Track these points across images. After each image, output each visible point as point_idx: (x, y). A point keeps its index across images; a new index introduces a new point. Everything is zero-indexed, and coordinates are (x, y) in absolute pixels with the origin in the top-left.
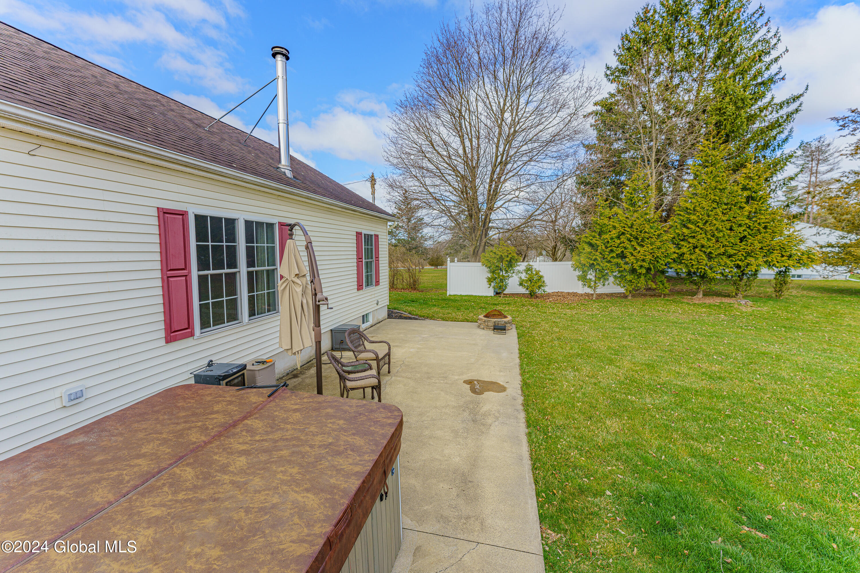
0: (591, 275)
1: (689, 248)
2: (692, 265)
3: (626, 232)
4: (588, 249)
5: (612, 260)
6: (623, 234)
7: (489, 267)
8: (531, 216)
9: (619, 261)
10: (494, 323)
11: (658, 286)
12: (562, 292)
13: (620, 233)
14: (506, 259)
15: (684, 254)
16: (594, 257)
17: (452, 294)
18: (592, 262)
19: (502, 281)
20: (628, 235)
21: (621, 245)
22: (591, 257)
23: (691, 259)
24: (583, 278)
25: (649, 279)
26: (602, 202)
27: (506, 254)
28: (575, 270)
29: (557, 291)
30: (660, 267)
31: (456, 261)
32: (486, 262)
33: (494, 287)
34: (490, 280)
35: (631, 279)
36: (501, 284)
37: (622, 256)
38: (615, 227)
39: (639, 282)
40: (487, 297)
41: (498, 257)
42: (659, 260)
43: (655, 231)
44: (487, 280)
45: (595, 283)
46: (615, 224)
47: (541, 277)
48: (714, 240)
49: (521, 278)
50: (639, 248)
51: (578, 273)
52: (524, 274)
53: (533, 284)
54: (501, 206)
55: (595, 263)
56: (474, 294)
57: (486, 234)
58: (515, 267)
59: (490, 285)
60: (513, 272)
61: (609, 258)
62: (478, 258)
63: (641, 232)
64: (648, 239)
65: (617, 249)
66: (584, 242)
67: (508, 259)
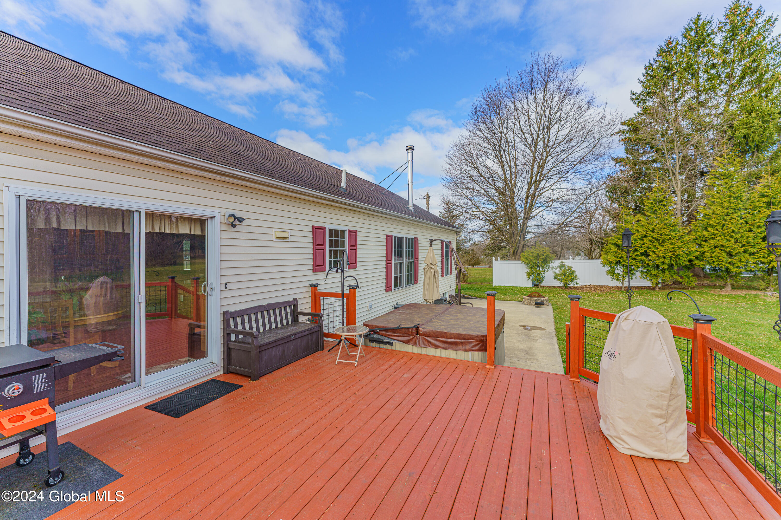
0: (619, 270)
1: (710, 247)
2: (714, 261)
3: (648, 235)
4: (614, 249)
5: (636, 257)
6: (646, 236)
7: (528, 264)
8: (563, 223)
9: (643, 258)
10: (536, 301)
11: (684, 280)
12: (593, 285)
13: (643, 236)
14: (542, 257)
15: (704, 253)
16: (620, 255)
17: (497, 285)
18: (618, 259)
19: (539, 275)
20: (650, 238)
21: (644, 246)
22: (617, 255)
23: (711, 257)
24: (612, 273)
25: (674, 274)
26: (626, 211)
27: (542, 253)
28: (604, 266)
29: (589, 284)
30: (683, 263)
31: (499, 260)
32: (525, 260)
33: (532, 280)
34: (529, 275)
35: (655, 273)
36: (539, 277)
37: (646, 254)
38: (638, 231)
39: (663, 276)
40: (526, 287)
41: (535, 255)
42: (681, 258)
43: (676, 234)
44: (526, 274)
45: (623, 277)
46: (637, 228)
47: (573, 272)
48: (733, 240)
49: (555, 273)
50: (660, 248)
51: (607, 269)
52: (558, 269)
53: (566, 277)
54: (536, 215)
55: (621, 260)
56: (516, 285)
57: (524, 238)
58: (550, 264)
59: (529, 278)
60: (549, 268)
61: (634, 256)
62: (517, 257)
63: (661, 235)
64: (668, 240)
65: (641, 248)
66: (610, 243)
67: (544, 257)
